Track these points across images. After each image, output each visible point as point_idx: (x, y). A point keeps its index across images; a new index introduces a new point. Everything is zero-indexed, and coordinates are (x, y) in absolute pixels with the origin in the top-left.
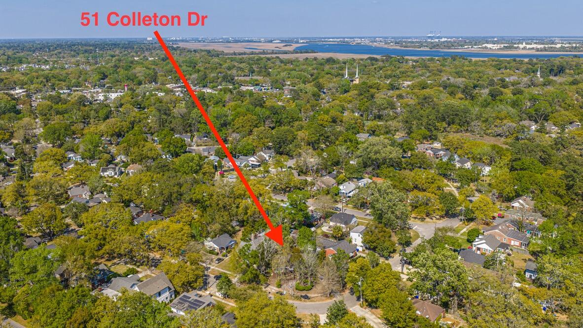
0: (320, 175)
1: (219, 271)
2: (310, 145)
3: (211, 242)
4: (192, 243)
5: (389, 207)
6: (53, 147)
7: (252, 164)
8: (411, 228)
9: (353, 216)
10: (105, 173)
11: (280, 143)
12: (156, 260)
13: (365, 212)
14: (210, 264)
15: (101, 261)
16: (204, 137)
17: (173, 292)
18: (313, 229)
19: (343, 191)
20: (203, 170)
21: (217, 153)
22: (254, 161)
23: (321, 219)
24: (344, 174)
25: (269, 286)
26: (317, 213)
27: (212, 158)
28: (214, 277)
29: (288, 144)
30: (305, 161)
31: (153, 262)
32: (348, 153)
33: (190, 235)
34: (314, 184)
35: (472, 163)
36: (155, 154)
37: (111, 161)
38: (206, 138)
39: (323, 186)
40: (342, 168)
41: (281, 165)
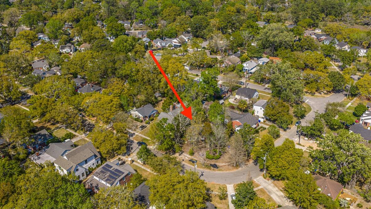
0: (227, 54)
1: (141, 137)
2: (219, 30)
3: (137, 112)
4: (120, 113)
5: (288, 84)
6: (31, 30)
7: (175, 45)
8: (303, 102)
9: (255, 91)
10: (63, 50)
11: (196, 28)
12: (91, 125)
13: (264, 86)
14: (135, 130)
15: (47, 125)
16: (140, 23)
17: (100, 159)
18: (221, 101)
19: (246, 68)
20: (135, 50)
21: (149, 36)
22: (176, 42)
23: (229, 92)
24: (247, 54)
25: (183, 153)
26: (225, 87)
27: (144, 39)
28: (138, 143)
29: (203, 29)
30: (216, 44)
31: (89, 127)
32: (250, 37)
33: (118, 106)
34: (223, 62)
35: (349, 46)
36: (101, 35)
37: (69, 41)
38: (141, 24)
39: (230, 63)
40: (244, 49)
41: (197, 46)
